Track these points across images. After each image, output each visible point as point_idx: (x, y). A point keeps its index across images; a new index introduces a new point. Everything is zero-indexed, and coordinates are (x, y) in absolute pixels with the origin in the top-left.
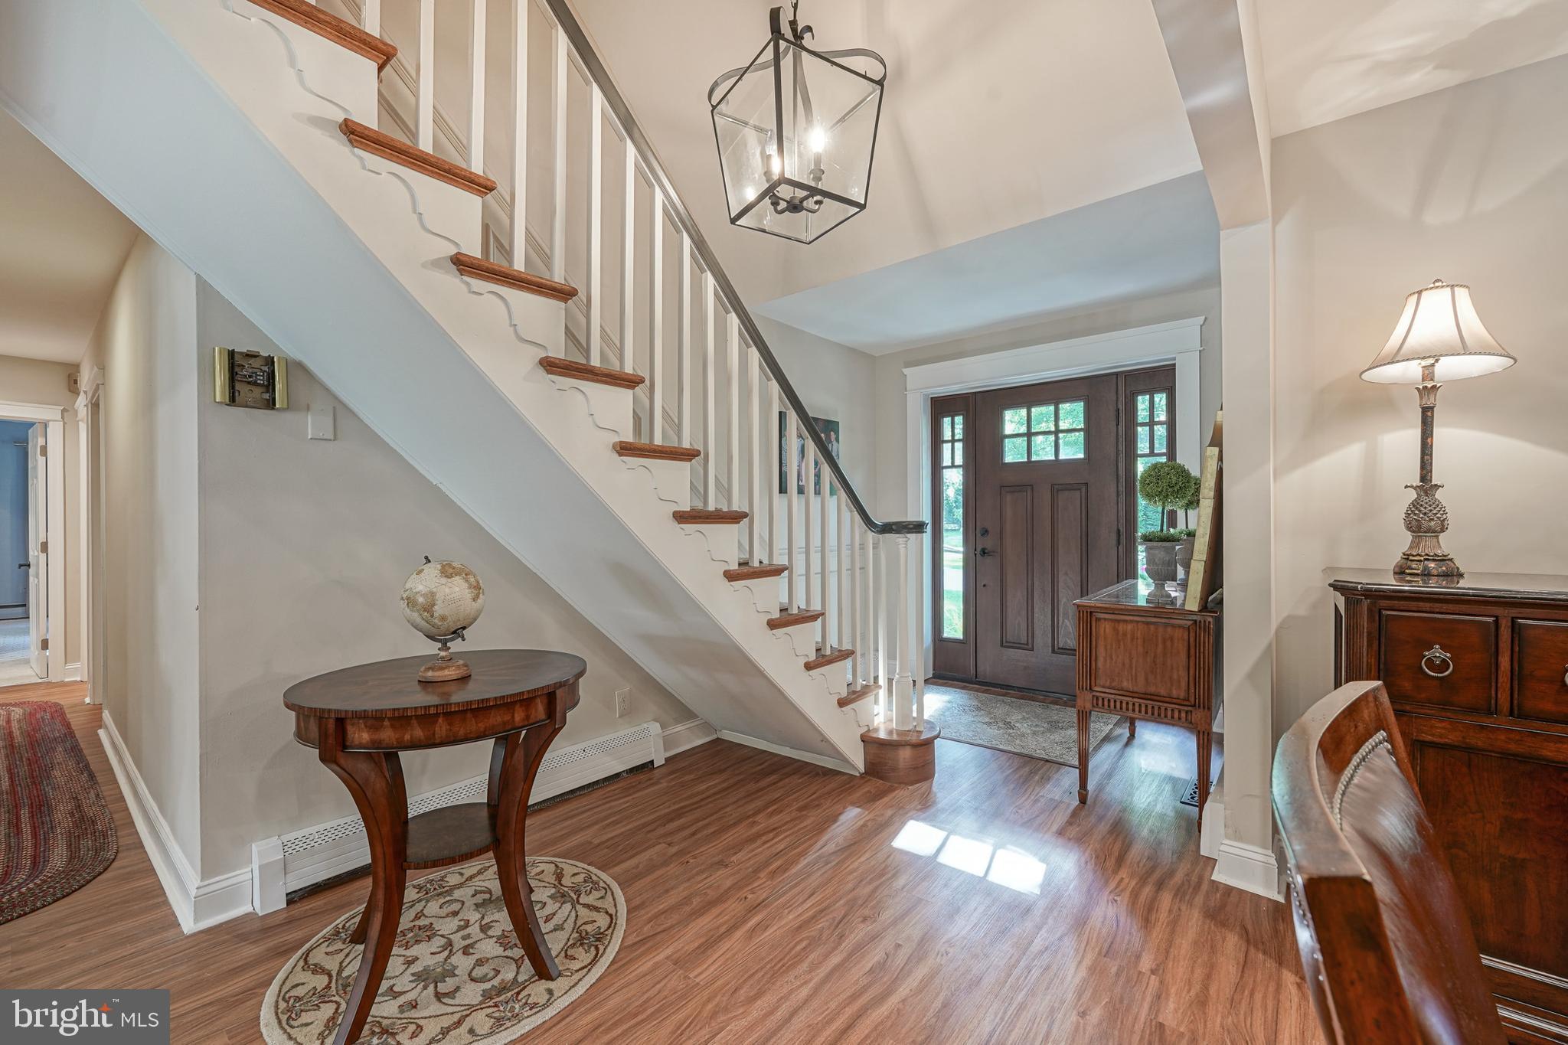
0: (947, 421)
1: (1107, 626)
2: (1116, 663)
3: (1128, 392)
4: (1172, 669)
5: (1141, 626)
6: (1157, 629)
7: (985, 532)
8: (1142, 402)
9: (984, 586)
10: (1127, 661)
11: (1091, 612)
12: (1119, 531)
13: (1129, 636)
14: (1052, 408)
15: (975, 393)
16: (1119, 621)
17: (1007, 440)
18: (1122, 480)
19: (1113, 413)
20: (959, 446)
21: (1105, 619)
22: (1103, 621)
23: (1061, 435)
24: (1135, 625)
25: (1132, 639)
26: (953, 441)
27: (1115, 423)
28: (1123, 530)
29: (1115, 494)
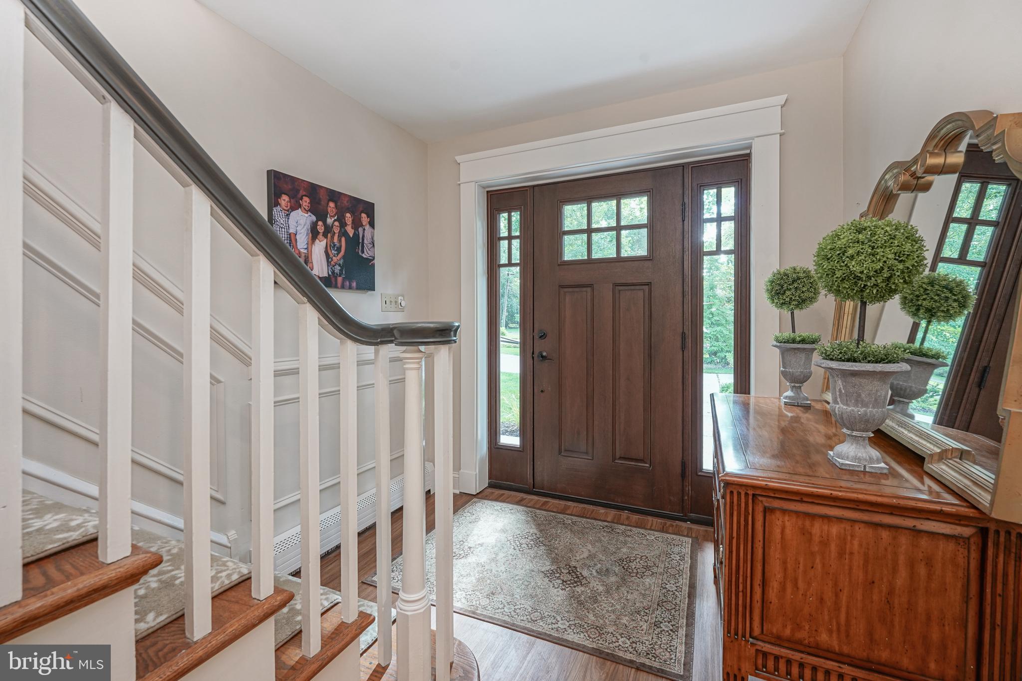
0: (503, 218)
1: (787, 524)
2: (805, 595)
3: (695, 184)
4: (929, 618)
5: (859, 530)
6: (894, 538)
7: (543, 336)
8: (709, 196)
9: (542, 391)
10: (829, 595)
11: (754, 495)
12: (683, 333)
13: (833, 547)
14: (614, 202)
15: (534, 186)
16: (813, 517)
17: (566, 238)
18: (688, 280)
19: (679, 207)
20: (516, 243)
21: (784, 511)
22: (778, 514)
23: (624, 233)
24: (848, 528)
25: (841, 554)
26: (510, 238)
27: (680, 219)
28: (688, 333)
29: (680, 295)
